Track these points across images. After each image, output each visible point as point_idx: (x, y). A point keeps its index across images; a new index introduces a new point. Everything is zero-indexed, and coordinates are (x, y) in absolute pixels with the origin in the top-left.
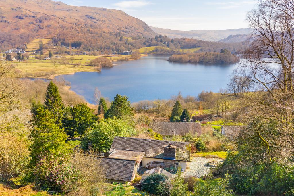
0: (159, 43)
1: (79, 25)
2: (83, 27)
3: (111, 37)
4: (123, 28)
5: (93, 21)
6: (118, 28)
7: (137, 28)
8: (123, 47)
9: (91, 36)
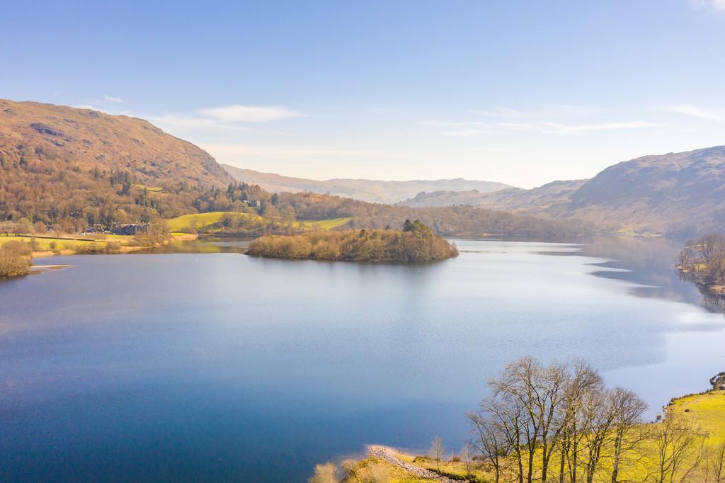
0: (238, 203)
2: (10, 152)
3: (95, 182)
4: (145, 163)
5: (54, 139)
6: (129, 161)
7: (185, 165)
8: (122, 211)
9: (26, 179)
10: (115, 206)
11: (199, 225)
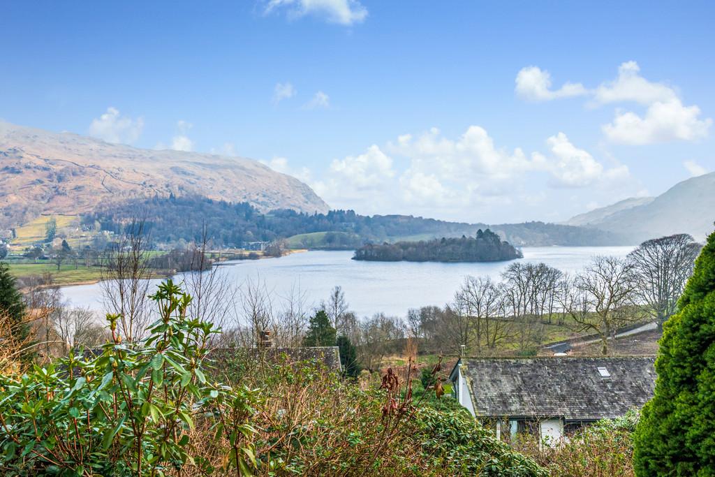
0: (338, 224)
1: (151, 186)
2: (160, 190)
3: (225, 211)
4: (258, 195)
5: (188, 179)
6: (245, 194)
7: (289, 196)
8: (250, 232)
9: (176, 210)
10: (243, 229)
11: (308, 242)
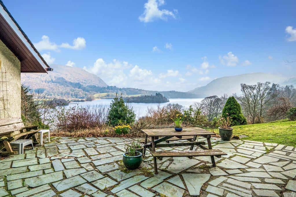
0: (110, 90)
1: (44, 76)
4: (83, 80)
6: (78, 80)
7: (93, 81)
8: (80, 93)
9: (54, 85)
10: (78, 91)
11: (101, 96)
